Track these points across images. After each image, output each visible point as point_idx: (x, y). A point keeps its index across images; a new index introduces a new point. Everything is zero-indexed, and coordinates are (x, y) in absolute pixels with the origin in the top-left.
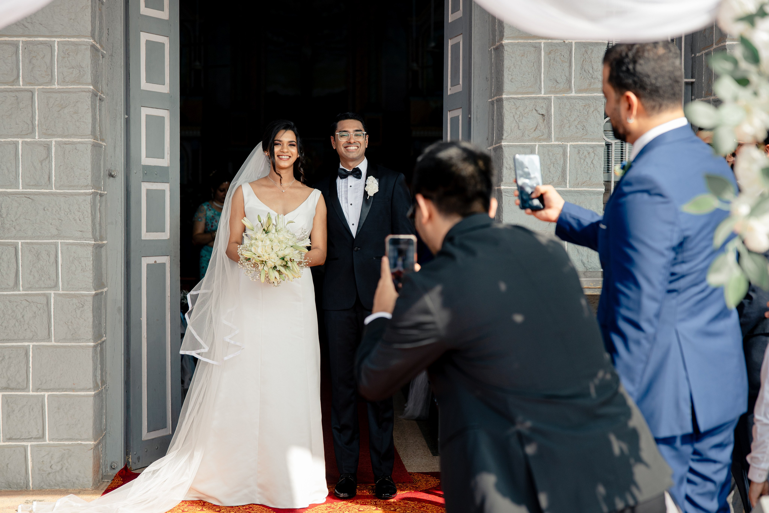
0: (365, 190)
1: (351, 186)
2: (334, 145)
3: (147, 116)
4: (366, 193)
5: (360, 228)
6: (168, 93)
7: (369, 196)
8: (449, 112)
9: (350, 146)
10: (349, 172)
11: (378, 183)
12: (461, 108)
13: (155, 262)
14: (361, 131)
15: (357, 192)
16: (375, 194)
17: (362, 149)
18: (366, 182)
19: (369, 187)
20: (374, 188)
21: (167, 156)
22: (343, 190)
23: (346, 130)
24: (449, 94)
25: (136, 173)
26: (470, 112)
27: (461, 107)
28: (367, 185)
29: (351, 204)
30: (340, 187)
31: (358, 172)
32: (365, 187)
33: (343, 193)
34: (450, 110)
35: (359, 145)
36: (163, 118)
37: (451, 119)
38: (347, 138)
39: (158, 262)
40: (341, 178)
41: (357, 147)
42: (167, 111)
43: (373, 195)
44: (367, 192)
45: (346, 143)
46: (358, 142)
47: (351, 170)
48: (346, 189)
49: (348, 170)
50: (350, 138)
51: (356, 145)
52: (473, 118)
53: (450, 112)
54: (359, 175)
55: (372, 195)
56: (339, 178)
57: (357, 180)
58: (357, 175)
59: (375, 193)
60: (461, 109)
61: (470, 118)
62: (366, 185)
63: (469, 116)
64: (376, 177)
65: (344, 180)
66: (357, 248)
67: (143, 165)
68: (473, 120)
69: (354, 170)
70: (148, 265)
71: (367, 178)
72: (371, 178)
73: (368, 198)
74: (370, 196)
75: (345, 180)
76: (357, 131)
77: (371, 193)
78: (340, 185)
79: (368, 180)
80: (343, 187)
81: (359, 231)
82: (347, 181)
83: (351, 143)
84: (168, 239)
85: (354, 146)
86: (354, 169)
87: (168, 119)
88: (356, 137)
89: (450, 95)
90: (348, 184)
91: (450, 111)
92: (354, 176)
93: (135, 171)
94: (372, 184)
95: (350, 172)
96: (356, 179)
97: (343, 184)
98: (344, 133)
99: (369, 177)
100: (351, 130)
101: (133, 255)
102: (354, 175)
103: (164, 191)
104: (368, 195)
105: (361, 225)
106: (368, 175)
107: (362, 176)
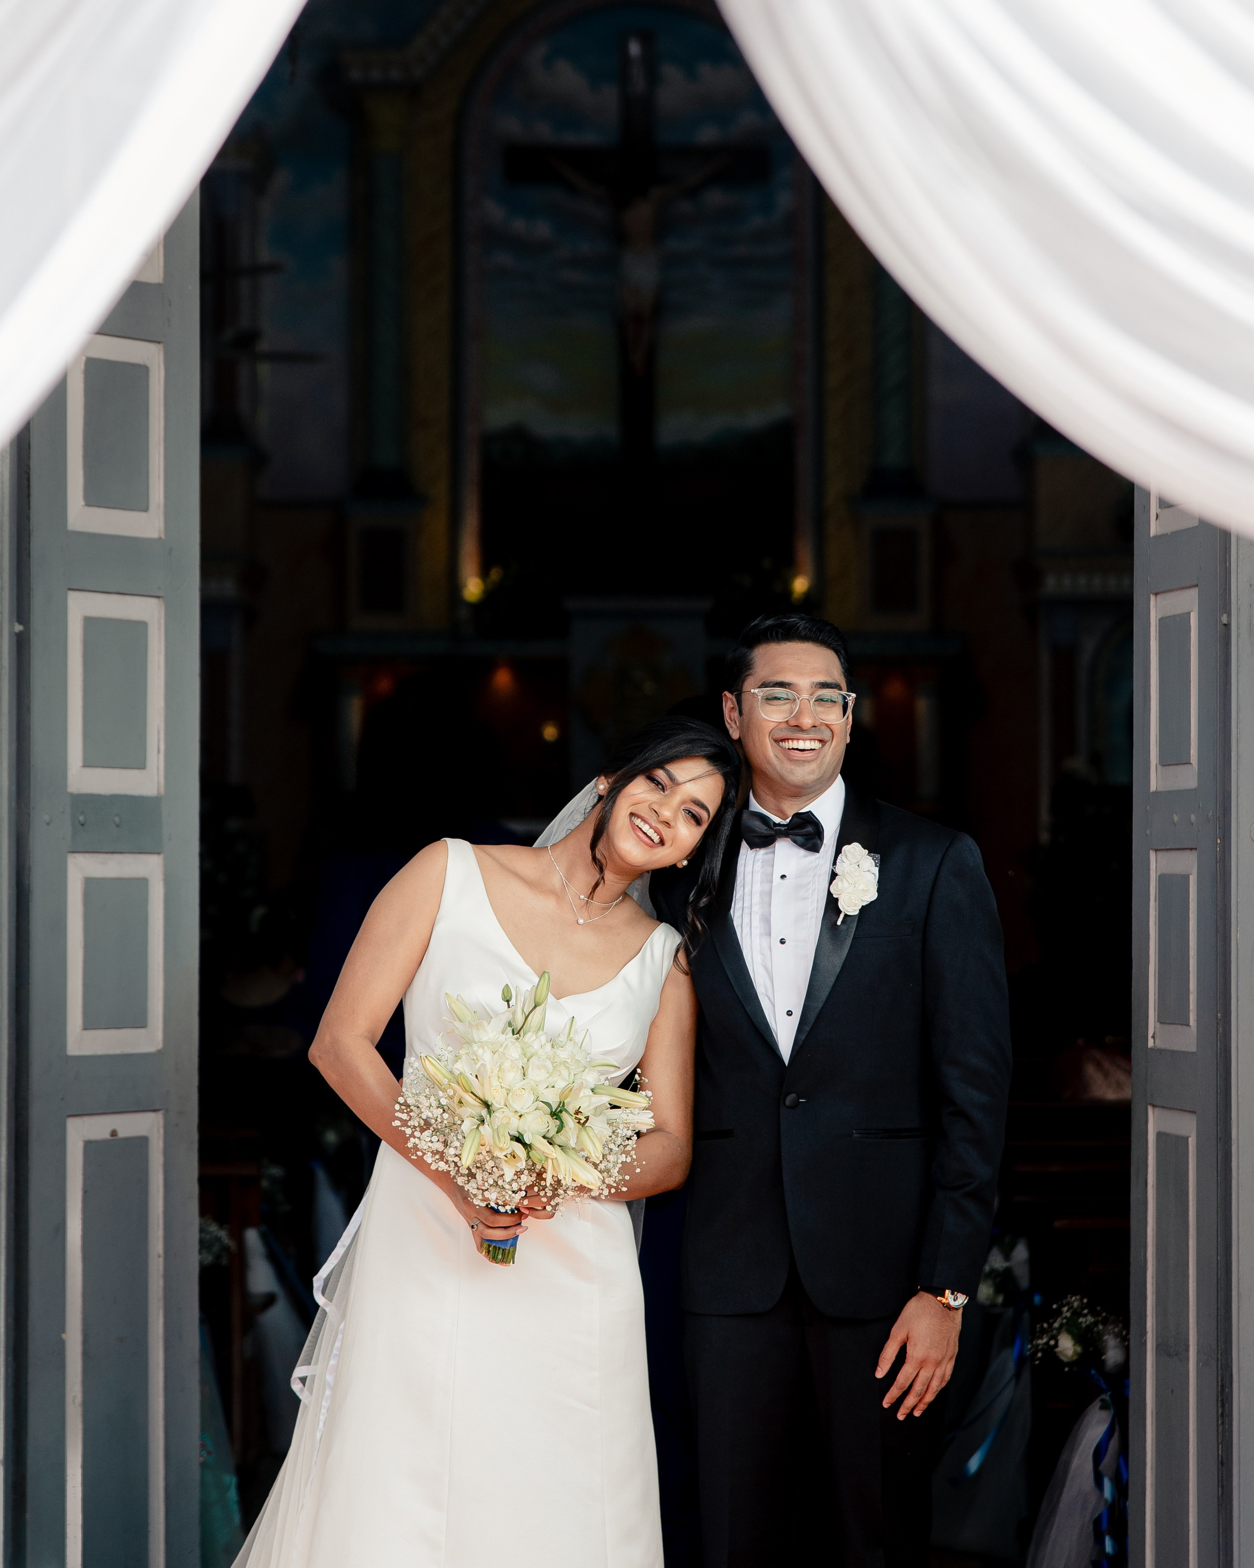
0: (830, 894)
1: (783, 877)
2: (734, 725)
3: (89, 622)
4: (832, 904)
5: (807, 1029)
6: (160, 538)
7: (842, 916)
8: (1152, 597)
9: (798, 739)
10: (779, 825)
11: (876, 870)
12: (1197, 586)
13: (114, 1133)
14: (837, 686)
15: (805, 899)
16: (863, 909)
17: (835, 751)
18: (835, 863)
19: (846, 884)
20: (862, 887)
21: (156, 758)
22: (757, 887)
23: (787, 679)
24: (1153, 532)
25: (48, 824)
26: (1226, 607)
27: (1195, 583)
28: (837, 875)
29: (782, 942)
30: (748, 878)
31: (810, 829)
32: (831, 883)
33: (756, 899)
34: (1157, 591)
35: (827, 735)
36: (142, 626)
37: (1162, 621)
38: (787, 707)
39: (122, 1134)
40: (752, 846)
41: (820, 741)
42: (154, 601)
43: (857, 913)
44: (837, 900)
45: (784, 725)
46: (824, 727)
47: (788, 820)
48: (767, 887)
49: (777, 820)
50: (800, 713)
51: (819, 737)
52: (1238, 628)
53: (1159, 597)
54: (813, 838)
55: (854, 911)
56: (744, 845)
57: (805, 856)
58: (807, 840)
59: (864, 904)
60: (1197, 589)
61: (1227, 626)
62: (834, 876)
63: (1224, 619)
64: (871, 847)
65: (762, 852)
66: (793, 1095)
67: (72, 795)
68: (1238, 636)
69: (796, 820)
70: (89, 1145)
71: (838, 851)
72: (855, 851)
73: (839, 923)
74: (846, 915)
75: (766, 854)
76: (824, 685)
77: (850, 905)
78: (749, 868)
79: (844, 859)
80: (758, 877)
81: (803, 1037)
82: (771, 856)
83: (804, 728)
84: (159, 1051)
85: (811, 740)
86: (797, 815)
87: (159, 629)
88: (819, 709)
89: (1156, 537)
90: (773, 866)
91: (1156, 594)
92: (795, 842)
93: (46, 818)
94: (857, 874)
95: (784, 825)
96: (802, 852)
97: (758, 864)
98: (779, 691)
99: (846, 848)
100: (804, 682)
101: (36, 1112)
102: (799, 839)
103: (141, 884)
104: (840, 912)
105: (812, 1017)
106: (843, 840)
107: (825, 842)
